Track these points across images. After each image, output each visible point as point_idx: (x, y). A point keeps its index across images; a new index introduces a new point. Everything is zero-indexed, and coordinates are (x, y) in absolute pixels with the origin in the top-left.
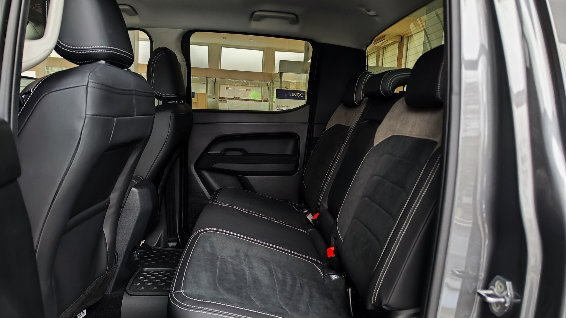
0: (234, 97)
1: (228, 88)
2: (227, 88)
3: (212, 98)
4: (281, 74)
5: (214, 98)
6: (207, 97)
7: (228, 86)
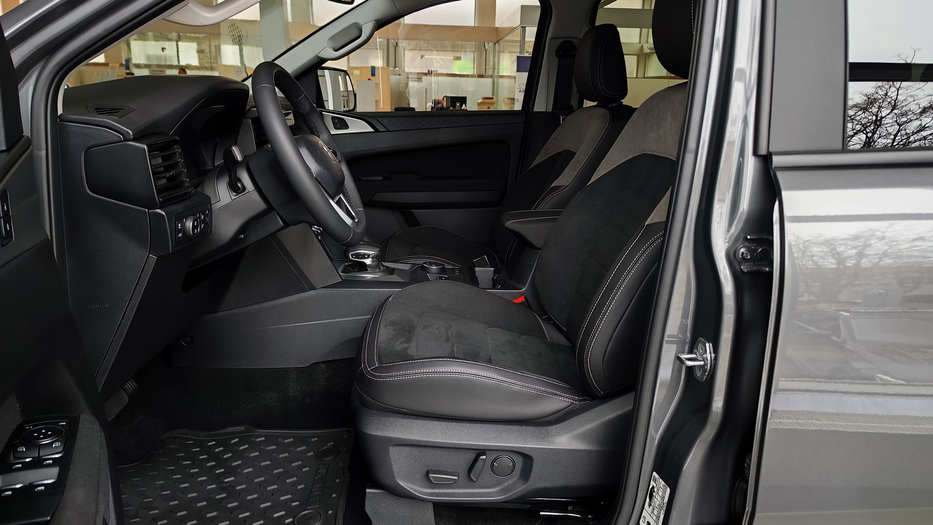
0: (429, 71)
1: (424, 56)
2: (422, 57)
3: (396, 75)
4: (524, 28)
5: (400, 75)
6: (390, 73)
7: (423, 53)
